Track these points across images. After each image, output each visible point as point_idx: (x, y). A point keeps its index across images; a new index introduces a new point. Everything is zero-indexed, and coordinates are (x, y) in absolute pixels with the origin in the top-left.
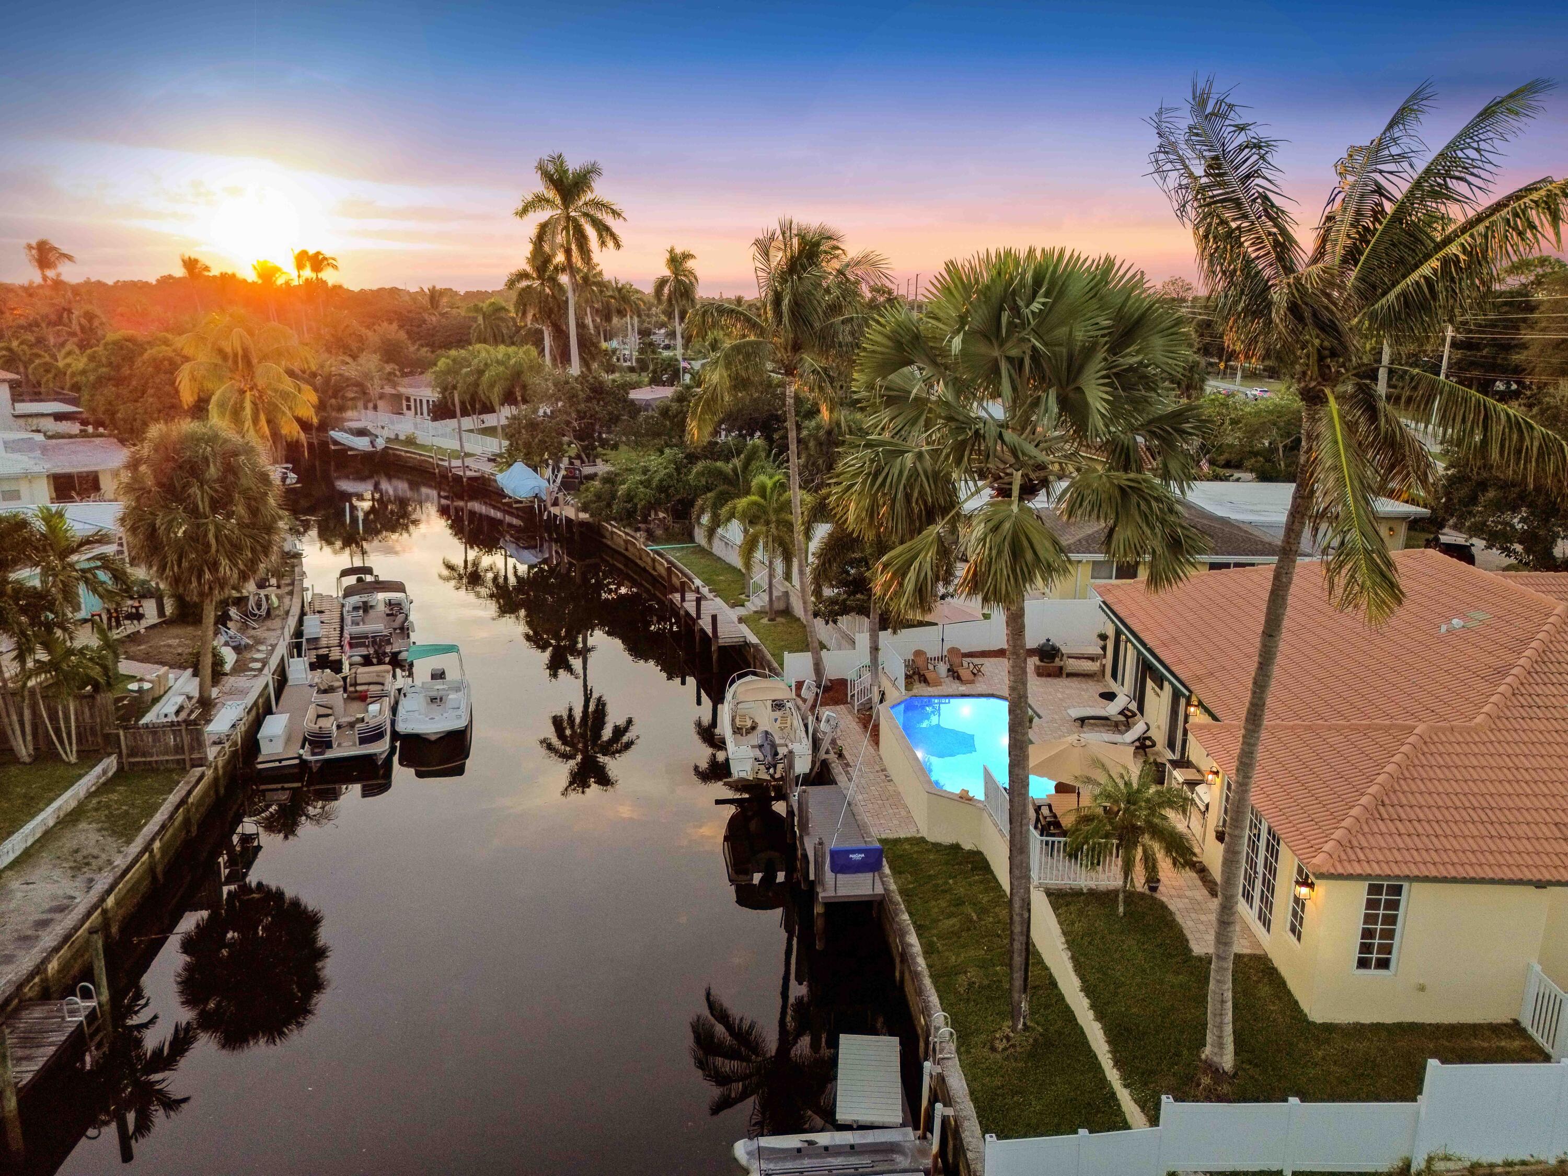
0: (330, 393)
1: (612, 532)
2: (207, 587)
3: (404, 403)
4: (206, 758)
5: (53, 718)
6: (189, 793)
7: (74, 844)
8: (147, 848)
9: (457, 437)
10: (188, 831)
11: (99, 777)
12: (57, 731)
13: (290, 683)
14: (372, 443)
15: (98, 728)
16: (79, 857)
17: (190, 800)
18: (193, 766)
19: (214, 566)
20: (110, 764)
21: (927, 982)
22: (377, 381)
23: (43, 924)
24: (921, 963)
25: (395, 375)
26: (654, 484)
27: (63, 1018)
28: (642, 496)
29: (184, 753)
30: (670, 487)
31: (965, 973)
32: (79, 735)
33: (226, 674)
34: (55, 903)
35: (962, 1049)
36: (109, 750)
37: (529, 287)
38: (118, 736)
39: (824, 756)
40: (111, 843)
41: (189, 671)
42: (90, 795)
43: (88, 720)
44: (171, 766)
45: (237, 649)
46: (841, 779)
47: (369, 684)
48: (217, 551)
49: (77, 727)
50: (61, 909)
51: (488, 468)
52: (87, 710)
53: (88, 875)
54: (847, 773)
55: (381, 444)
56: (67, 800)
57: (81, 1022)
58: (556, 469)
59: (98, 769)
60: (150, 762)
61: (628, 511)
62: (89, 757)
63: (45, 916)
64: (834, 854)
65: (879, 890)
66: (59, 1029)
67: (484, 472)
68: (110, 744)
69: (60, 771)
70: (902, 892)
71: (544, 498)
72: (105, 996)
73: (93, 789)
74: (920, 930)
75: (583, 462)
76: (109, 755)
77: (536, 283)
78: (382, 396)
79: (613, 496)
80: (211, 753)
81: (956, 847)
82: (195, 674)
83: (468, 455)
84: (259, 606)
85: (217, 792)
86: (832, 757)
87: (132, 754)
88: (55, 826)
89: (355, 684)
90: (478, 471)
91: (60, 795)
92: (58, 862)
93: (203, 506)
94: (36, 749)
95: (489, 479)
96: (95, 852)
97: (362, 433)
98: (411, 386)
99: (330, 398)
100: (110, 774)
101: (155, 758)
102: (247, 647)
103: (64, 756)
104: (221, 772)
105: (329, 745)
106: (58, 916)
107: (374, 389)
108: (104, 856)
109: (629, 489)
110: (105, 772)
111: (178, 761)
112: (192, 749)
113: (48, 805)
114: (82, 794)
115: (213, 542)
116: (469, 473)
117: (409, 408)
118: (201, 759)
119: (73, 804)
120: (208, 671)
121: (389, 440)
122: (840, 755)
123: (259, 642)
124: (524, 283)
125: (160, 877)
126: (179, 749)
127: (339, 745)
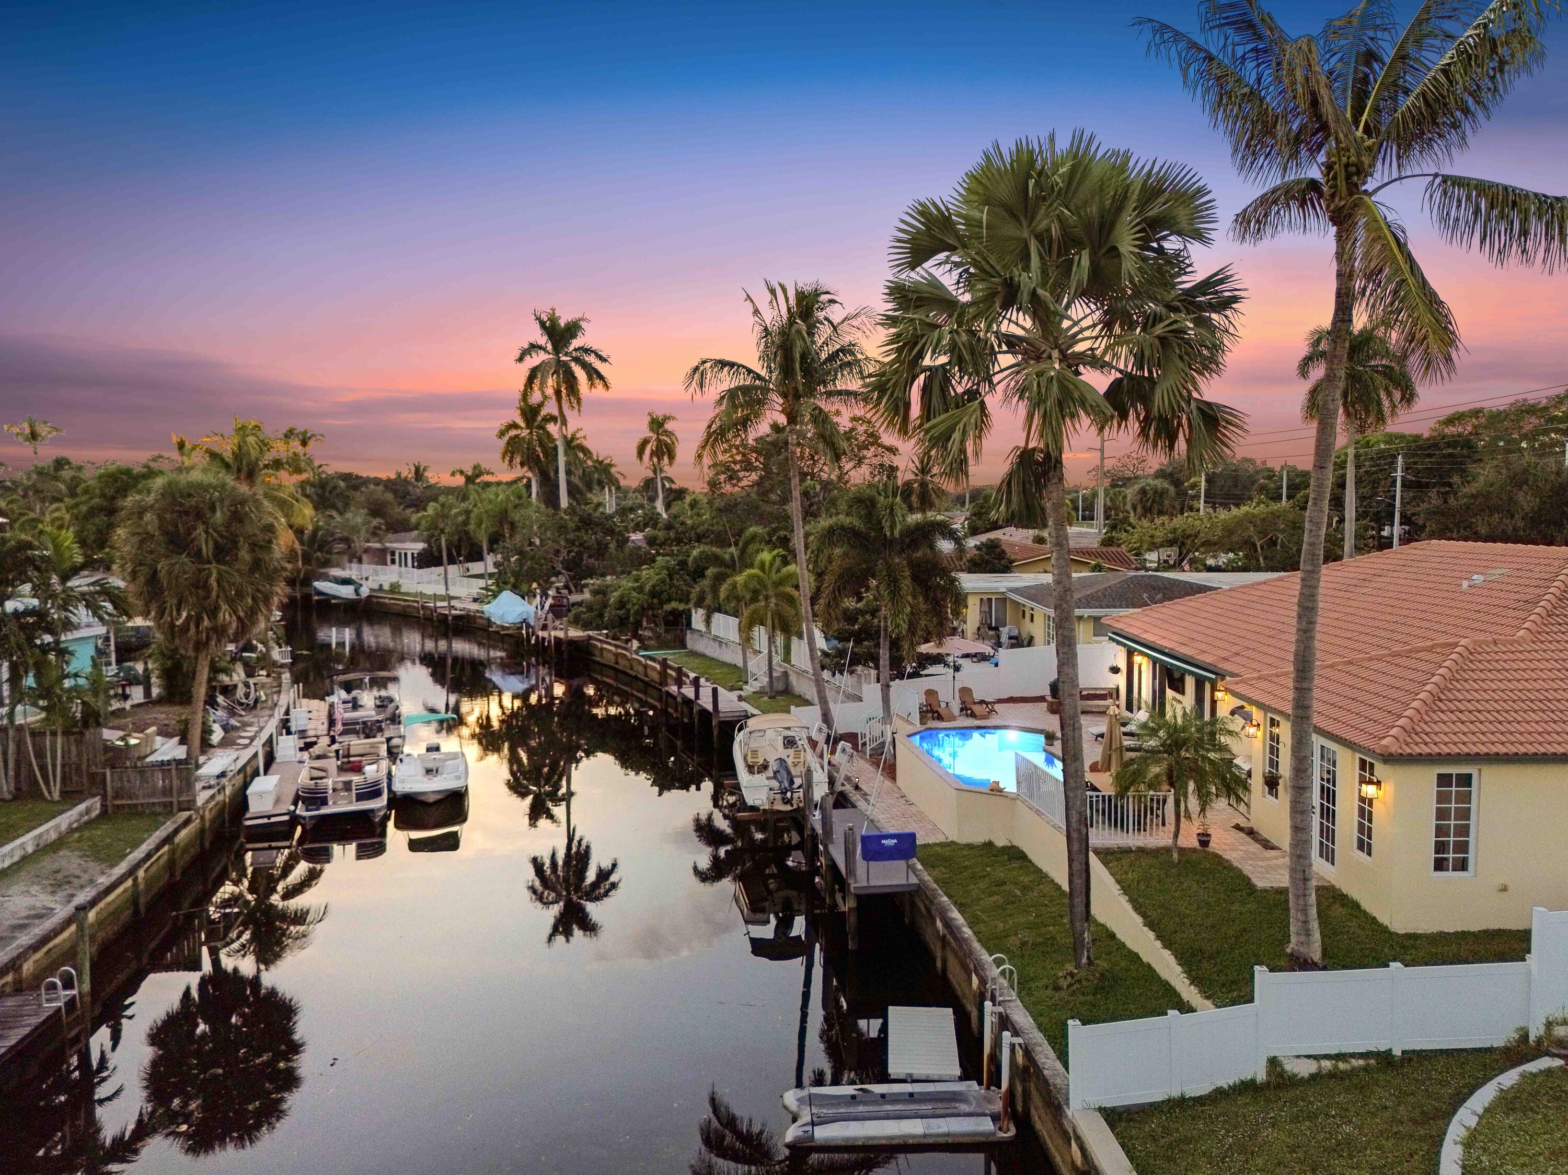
0: (316, 546)
1: (602, 649)
2: (204, 635)
3: (389, 558)
4: (194, 801)
5: (40, 754)
6: (176, 831)
7: (56, 866)
8: (132, 872)
9: (443, 582)
10: (172, 875)
11: (81, 815)
12: (43, 768)
13: (278, 760)
14: (357, 591)
15: (84, 766)
16: (59, 876)
17: (177, 839)
18: (181, 810)
19: (213, 613)
20: (93, 804)
21: (976, 945)
22: (363, 533)
23: (22, 927)
24: (967, 932)
25: (380, 529)
26: (647, 588)
27: (40, 1005)
28: (635, 600)
29: (172, 796)
30: (662, 592)
31: (1016, 934)
32: (63, 773)
33: (214, 747)
34: (33, 912)
35: (1023, 993)
36: (94, 791)
37: (517, 436)
38: (104, 775)
39: (840, 788)
40: (94, 867)
41: (176, 739)
42: (71, 831)
43: (74, 759)
44: (158, 809)
45: (226, 728)
46: (861, 804)
47: (362, 755)
48: (218, 597)
49: (63, 766)
50: (40, 916)
51: (475, 607)
52: (73, 748)
53: (69, 892)
54: (866, 800)
55: (365, 592)
56: (49, 830)
57: (60, 1008)
58: (545, 595)
59: (82, 807)
60: (135, 805)
61: (620, 618)
62: (71, 796)
63: (21, 922)
64: (864, 839)
65: (913, 880)
66: (36, 1014)
67: (469, 611)
68: (96, 784)
69: (42, 806)
70: (936, 881)
71: (532, 624)
72: (86, 987)
73: (75, 825)
74: (962, 908)
75: (570, 592)
76: (94, 796)
77: (525, 433)
78: (366, 551)
79: (605, 605)
80: (202, 798)
81: (990, 844)
82: (182, 742)
83: (451, 598)
84: (247, 695)
85: (202, 844)
86: (848, 788)
87: (117, 796)
88: (35, 852)
89: (348, 756)
90: (464, 609)
91: (41, 825)
92: (36, 880)
93: (207, 549)
94: (18, 789)
95: (475, 617)
96: (77, 873)
97: (346, 582)
98: (397, 541)
99: (316, 551)
100: (94, 814)
101: (141, 801)
102: (235, 728)
103: (46, 794)
104: (207, 824)
105: (324, 802)
106: (37, 921)
107: (359, 543)
108: (86, 877)
109: (622, 596)
110: (88, 811)
111: (164, 805)
112: (180, 792)
113: (28, 832)
114: (64, 827)
115: (215, 585)
116: (453, 612)
117: (393, 562)
118: (189, 801)
119: (53, 836)
120: (196, 742)
121: (372, 590)
122: (857, 788)
123: (245, 725)
124: (513, 433)
125: (142, 909)
126: (167, 791)
127: (334, 803)
